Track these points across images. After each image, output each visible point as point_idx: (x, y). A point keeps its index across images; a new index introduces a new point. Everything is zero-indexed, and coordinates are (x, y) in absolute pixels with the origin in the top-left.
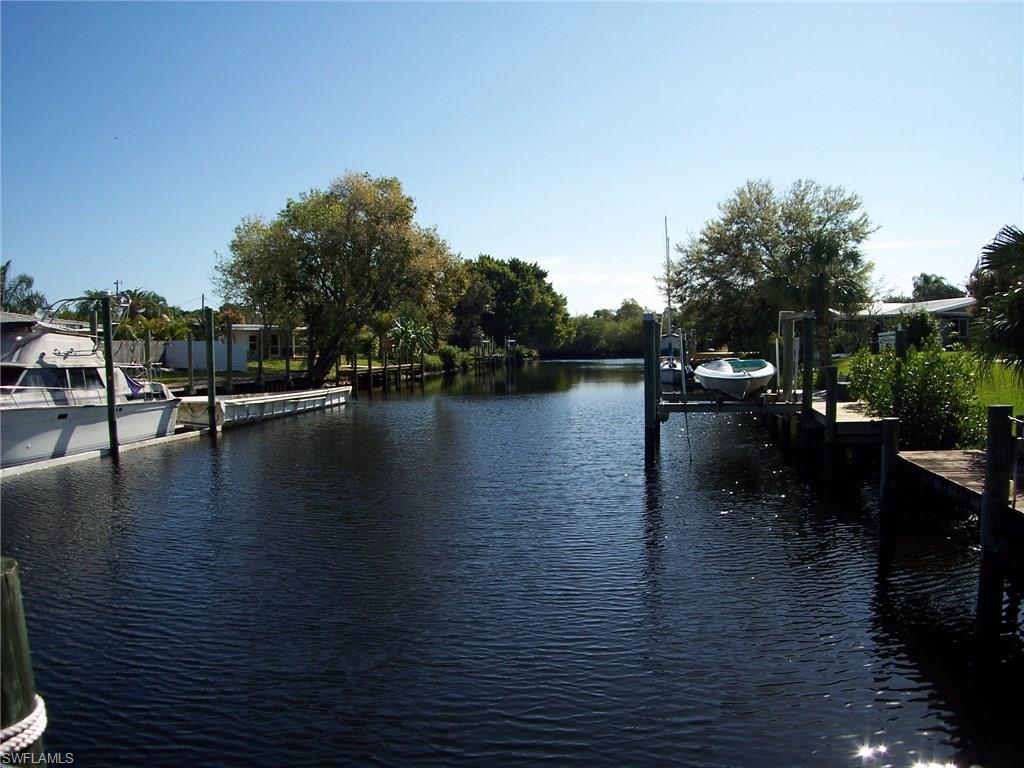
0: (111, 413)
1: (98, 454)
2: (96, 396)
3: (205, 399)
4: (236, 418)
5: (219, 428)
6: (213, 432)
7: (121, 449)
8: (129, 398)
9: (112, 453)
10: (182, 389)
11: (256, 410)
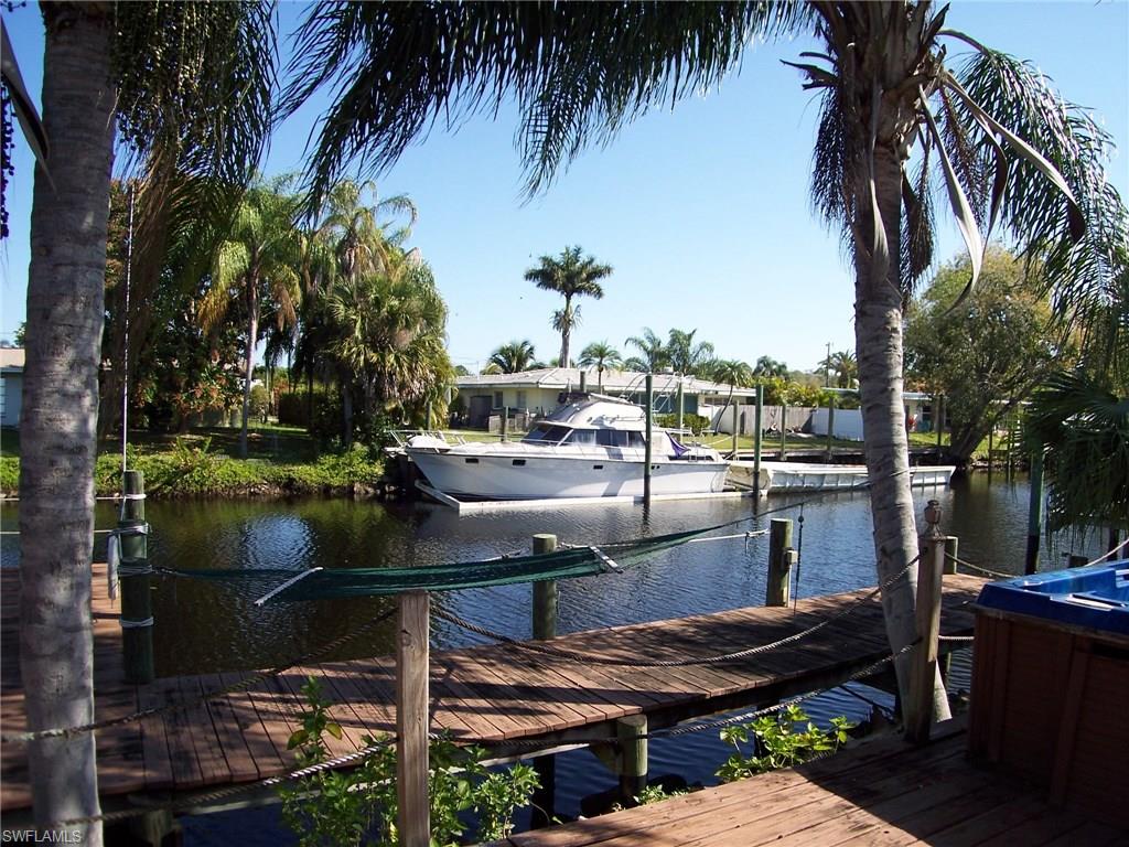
0: (646, 470)
1: (632, 499)
2: (634, 453)
3: (751, 464)
4: (788, 485)
5: (764, 492)
6: (755, 496)
7: (652, 498)
8: (671, 458)
9: (645, 500)
10: (773, 455)
11: (815, 480)
